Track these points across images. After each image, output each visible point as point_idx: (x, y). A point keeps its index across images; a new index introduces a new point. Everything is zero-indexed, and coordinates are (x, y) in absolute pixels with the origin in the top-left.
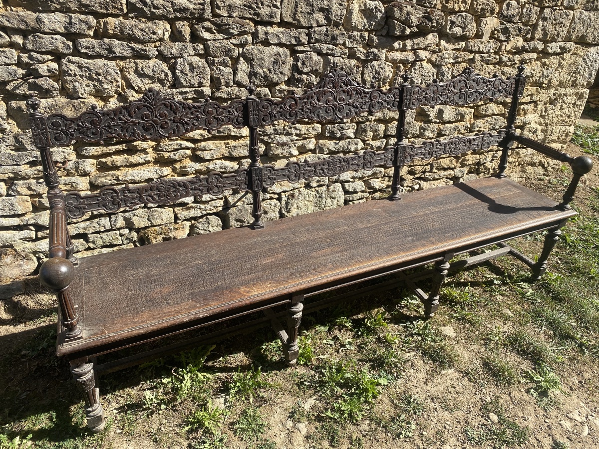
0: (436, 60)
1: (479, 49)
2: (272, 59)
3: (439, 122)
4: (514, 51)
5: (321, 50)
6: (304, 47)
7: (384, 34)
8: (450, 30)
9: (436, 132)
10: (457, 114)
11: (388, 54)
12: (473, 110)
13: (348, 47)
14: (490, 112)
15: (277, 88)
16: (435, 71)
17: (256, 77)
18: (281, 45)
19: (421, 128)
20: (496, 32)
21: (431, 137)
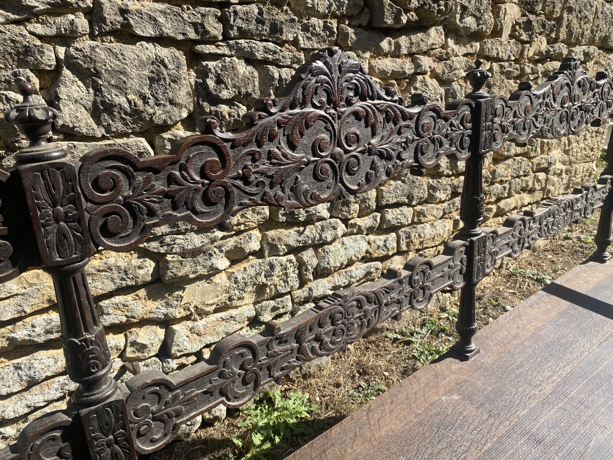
0: (444, 73)
1: (498, 54)
2: (146, 72)
3: (452, 175)
4: (536, 57)
5: (252, 53)
6: (217, 46)
7: (364, 24)
8: (460, 20)
9: (449, 192)
11: (373, 62)
13: (303, 49)
15: (166, 135)
16: (442, 90)
17: (111, 114)
18: (162, 40)
19: (431, 187)
20: (517, 27)
21: (443, 199)
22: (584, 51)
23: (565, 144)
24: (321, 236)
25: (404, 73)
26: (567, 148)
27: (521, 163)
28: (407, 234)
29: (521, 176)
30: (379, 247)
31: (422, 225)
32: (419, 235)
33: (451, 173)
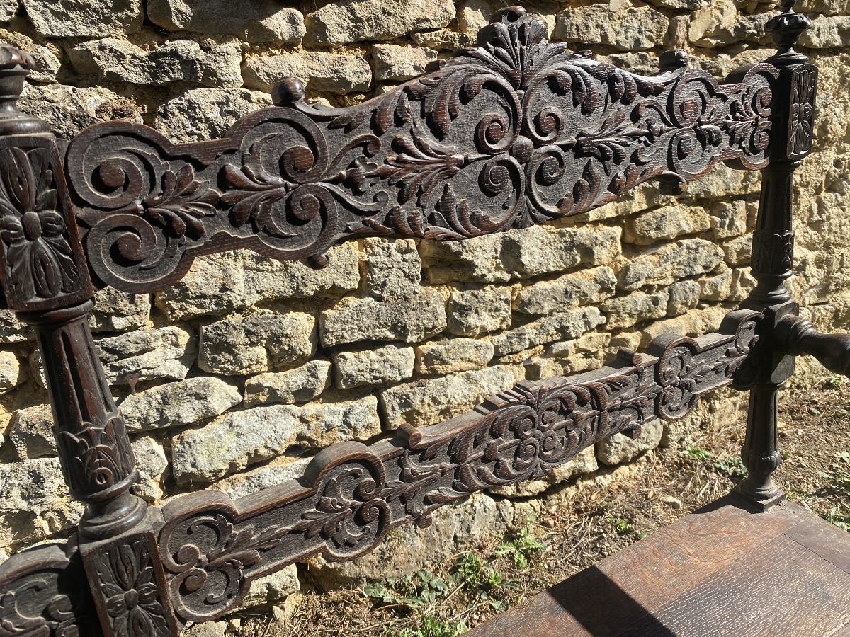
1: (604, 37)
3: (514, 280)
4: (713, 42)
9: (506, 311)
10: (568, 249)
12: (617, 231)
14: (670, 230)
19: (451, 306)
21: (491, 327)
22: (839, 27)
23: (810, 211)
24: (162, 414)
25: (344, 82)
26: (816, 217)
27: (696, 250)
28: (401, 398)
29: (701, 275)
30: (329, 428)
31: (443, 379)
32: (434, 400)
33: (507, 277)
